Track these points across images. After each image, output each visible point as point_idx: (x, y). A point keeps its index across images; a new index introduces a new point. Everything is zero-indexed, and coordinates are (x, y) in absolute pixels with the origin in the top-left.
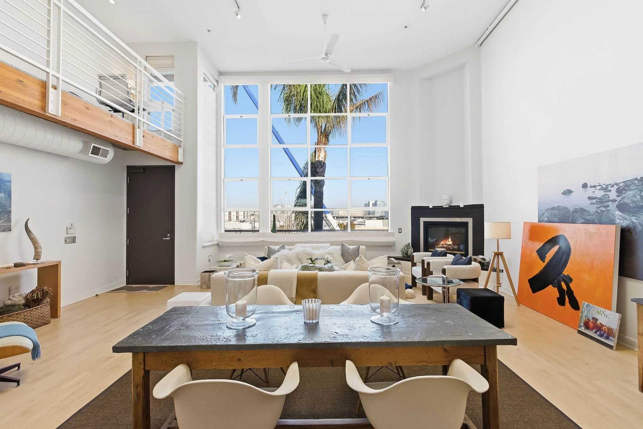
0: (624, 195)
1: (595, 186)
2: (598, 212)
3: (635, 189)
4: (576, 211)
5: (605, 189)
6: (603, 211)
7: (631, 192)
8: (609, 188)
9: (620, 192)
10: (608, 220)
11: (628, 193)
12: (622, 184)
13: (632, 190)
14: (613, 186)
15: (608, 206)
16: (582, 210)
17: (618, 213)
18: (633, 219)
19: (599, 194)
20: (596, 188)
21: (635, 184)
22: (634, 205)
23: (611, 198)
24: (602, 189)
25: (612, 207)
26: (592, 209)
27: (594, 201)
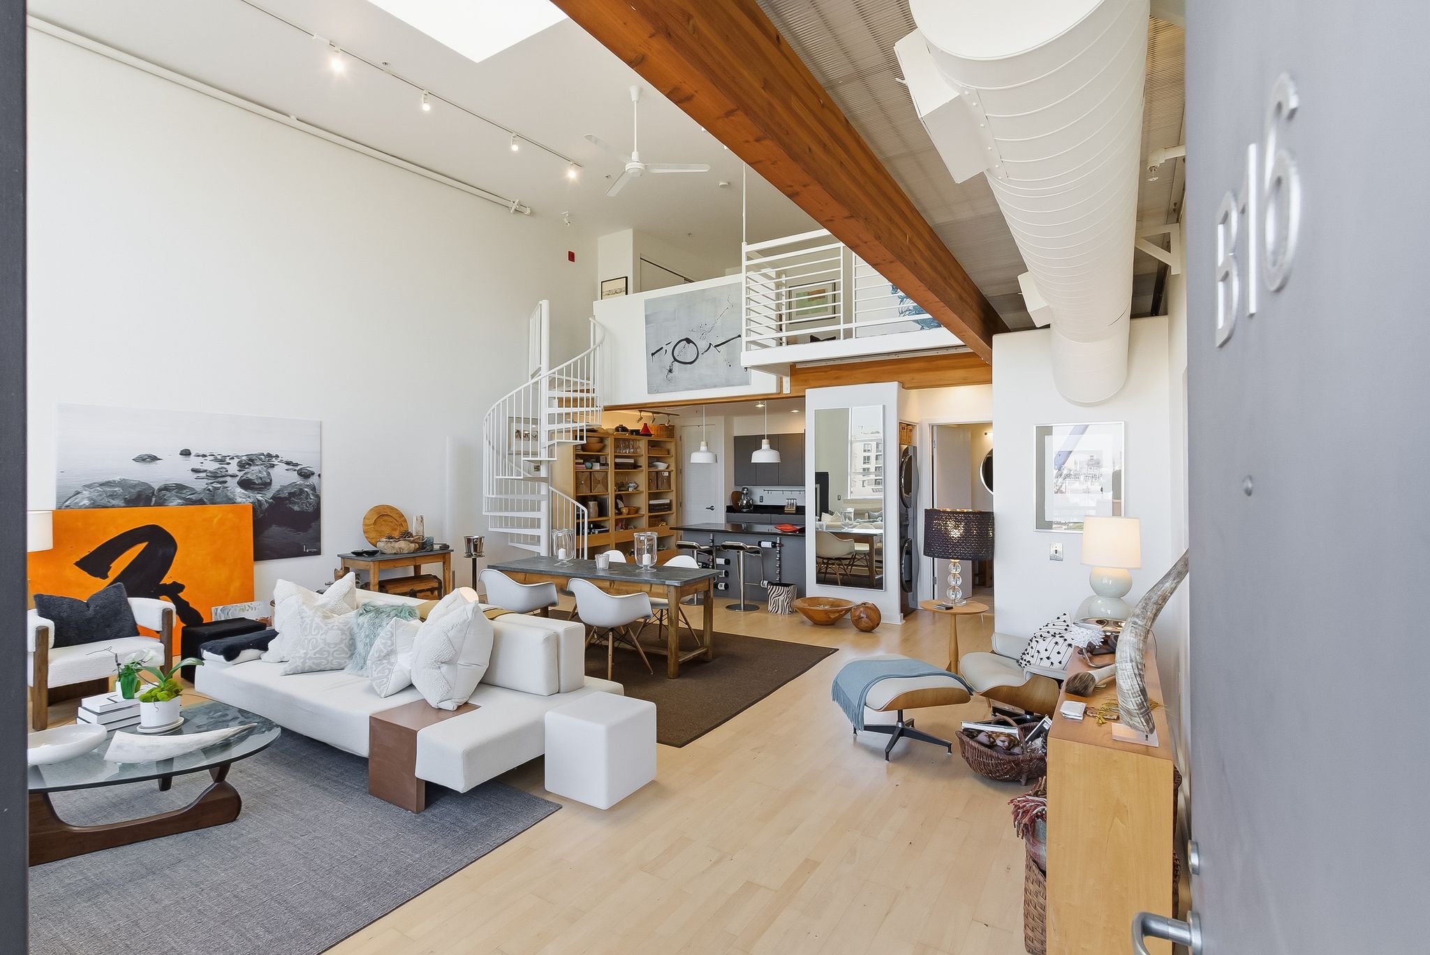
0: (246, 470)
1: (204, 456)
2: (209, 490)
3: (262, 465)
4: (166, 488)
5: (222, 461)
6: (219, 488)
7: (257, 467)
8: (228, 460)
9: (242, 466)
10: (225, 499)
11: (252, 468)
12: (244, 458)
13: (257, 465)
14: (233, 458)
15: (226, 482)
16: (180, 488)
17: (239, 490)
18: (259, 497)
19: (212, 466)
20: (206, 458)
21: (261, 459)
22: (260, 481)
23: (230, 472)
24: (216, 460)
25: (232, 484)
26: (200, 485)
27: (203, 475)
